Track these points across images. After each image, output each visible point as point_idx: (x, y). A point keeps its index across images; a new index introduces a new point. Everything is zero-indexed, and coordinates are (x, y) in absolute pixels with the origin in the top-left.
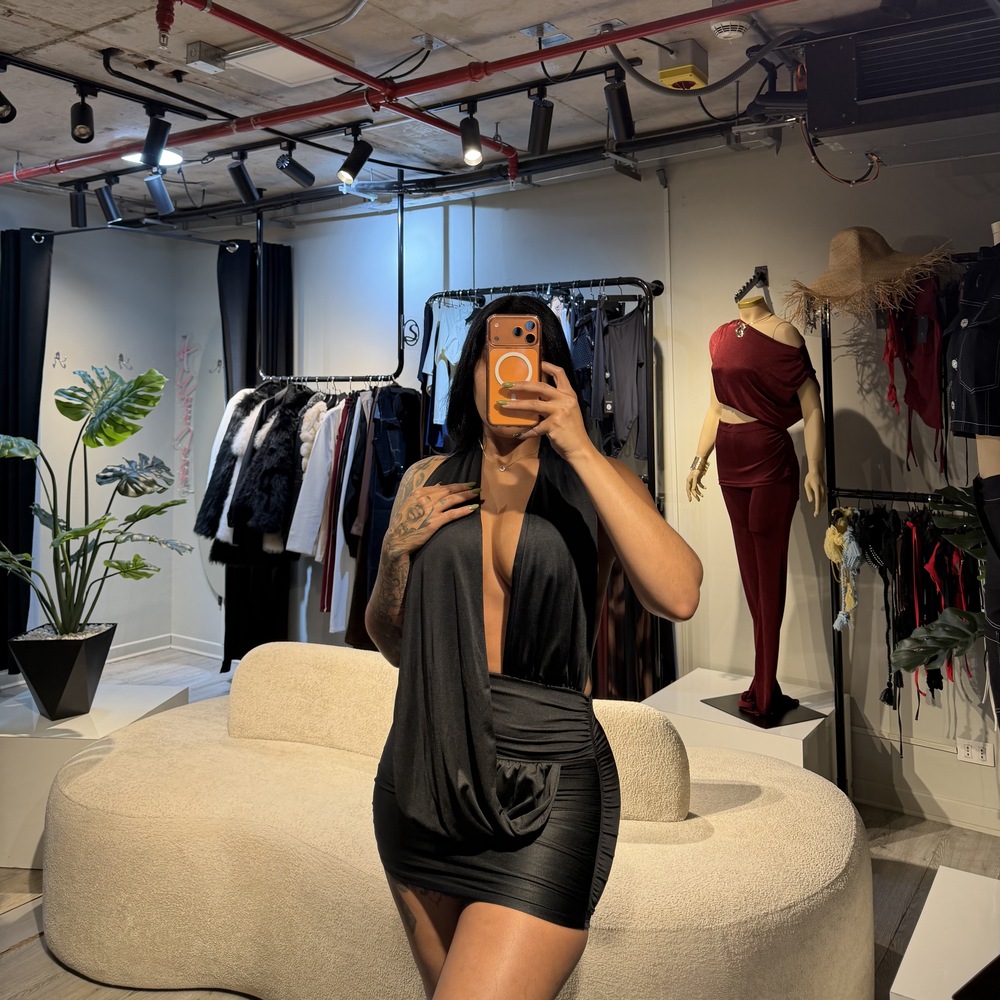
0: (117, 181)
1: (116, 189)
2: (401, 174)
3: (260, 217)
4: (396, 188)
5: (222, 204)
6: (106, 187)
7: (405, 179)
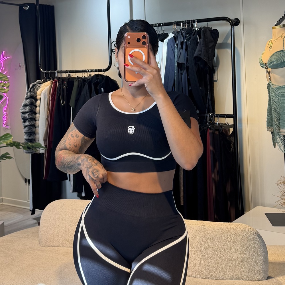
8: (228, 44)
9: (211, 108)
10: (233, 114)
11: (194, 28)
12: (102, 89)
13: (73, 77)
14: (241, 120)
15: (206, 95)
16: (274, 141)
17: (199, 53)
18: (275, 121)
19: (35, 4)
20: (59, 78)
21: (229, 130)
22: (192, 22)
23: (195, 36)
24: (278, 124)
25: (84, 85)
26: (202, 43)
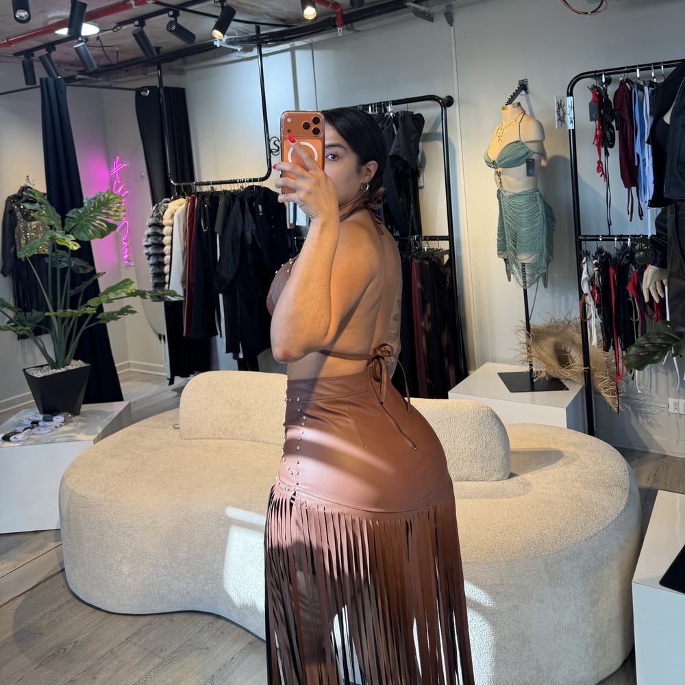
0: (54, 49)
1: (54, 55)
2: (258, 29)
3: (159, 68)
4: (255, 40)
5: (132, 60)
6: (47, 54)
7: (261, 33)
8: (439, 133)
9: (416, 227)
10: (448, 235)
11: (387, 114)
12: (260, 207)
13: (217, 190)
14: (459, 242)
15: (409, 209)
16: (509, 272)
17: (397, 149)
18: (509, 243)
19: (158, 86)
20: (198, 193)
21: (443, 257)
22: (384, 105)
23: (389, 125)
24: (514, 248)
25: (234, 202)
26: (400, 135)
